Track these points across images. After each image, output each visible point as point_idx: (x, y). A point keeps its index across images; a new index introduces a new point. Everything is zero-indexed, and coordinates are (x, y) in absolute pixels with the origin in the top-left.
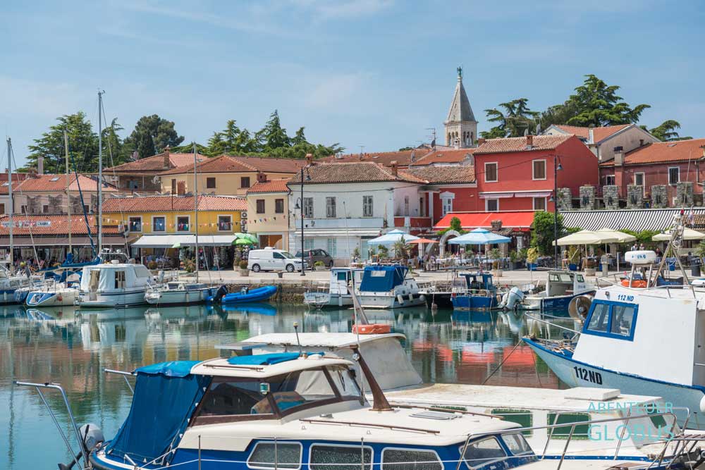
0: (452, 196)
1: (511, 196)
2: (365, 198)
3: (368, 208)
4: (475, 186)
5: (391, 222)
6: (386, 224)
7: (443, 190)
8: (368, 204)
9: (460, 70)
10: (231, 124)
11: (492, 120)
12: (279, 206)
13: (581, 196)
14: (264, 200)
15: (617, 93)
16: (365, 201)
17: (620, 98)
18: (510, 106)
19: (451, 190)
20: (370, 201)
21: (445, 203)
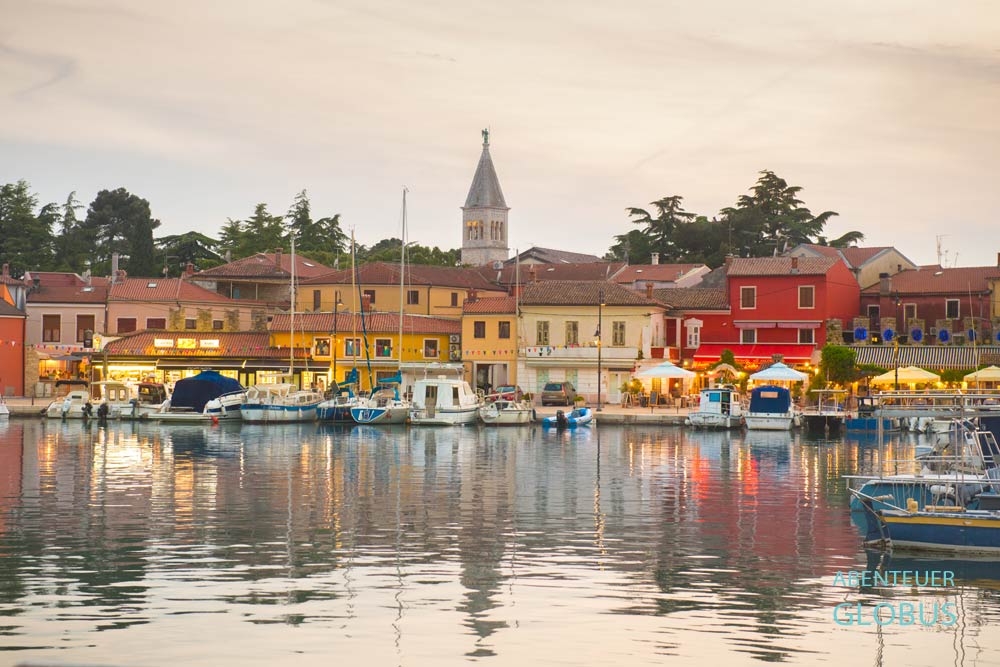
0: (699, 324)
1: (774, 326)
2: (615, 324)
3: (619, 336)
4: (729, 312)
5: (647, 353)
6: (641, 356)
7: (689, 317)
8: (618, 332)
9: (485, 133)
10: (260, 208)
11: (638, 221)
12: (504, 331)
13: (855, 329)
14: (484, 323)
15: (797, 196)
16: (615, 327)
17: (800, 202)
18: (661, 204)
19: (698, 317)
20: (622, 327)
21: (690, 332)
